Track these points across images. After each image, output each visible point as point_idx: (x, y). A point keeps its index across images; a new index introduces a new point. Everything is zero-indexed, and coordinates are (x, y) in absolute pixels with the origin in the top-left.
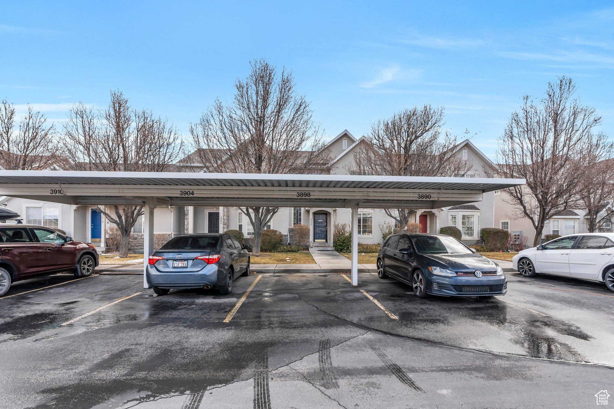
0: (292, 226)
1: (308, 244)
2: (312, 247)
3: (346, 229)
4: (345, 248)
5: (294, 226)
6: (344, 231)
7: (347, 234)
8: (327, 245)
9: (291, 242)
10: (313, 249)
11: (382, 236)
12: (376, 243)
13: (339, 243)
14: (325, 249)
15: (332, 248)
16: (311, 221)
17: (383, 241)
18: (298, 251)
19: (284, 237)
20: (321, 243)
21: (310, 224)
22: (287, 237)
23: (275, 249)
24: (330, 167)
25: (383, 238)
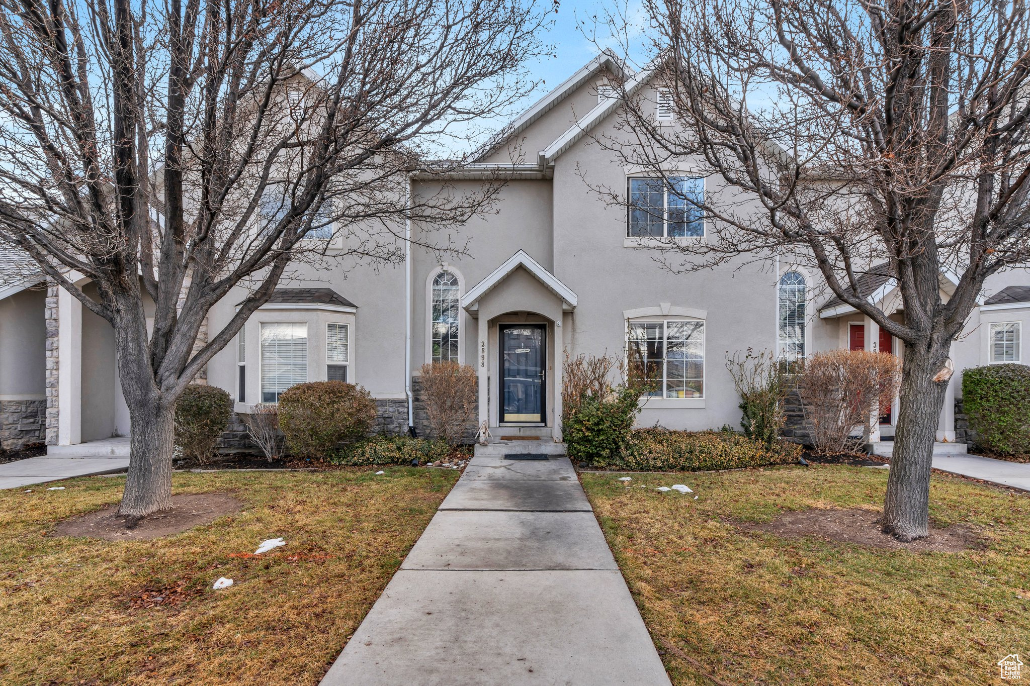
1: (473, 432)
2: (484, 445)
3: (608, 379)
4: (606, 453)
6: (601, 385)
7: (611, 399)
8: (543, 432)
9: (425, 423)
10: (490, 449)
11: (737, 401)
12: (717, 426)
13: (581, 431)
14: (532, 448)
15: (556, 447)
16: (483, 350)
17: (743, 418)
18: (428, 462)
19: (391, 410)
20: (523, 427)
21: (480, 361)
22: (403, 406)
23: (342, 453)
24: (553, 163)
25: (741, 407)
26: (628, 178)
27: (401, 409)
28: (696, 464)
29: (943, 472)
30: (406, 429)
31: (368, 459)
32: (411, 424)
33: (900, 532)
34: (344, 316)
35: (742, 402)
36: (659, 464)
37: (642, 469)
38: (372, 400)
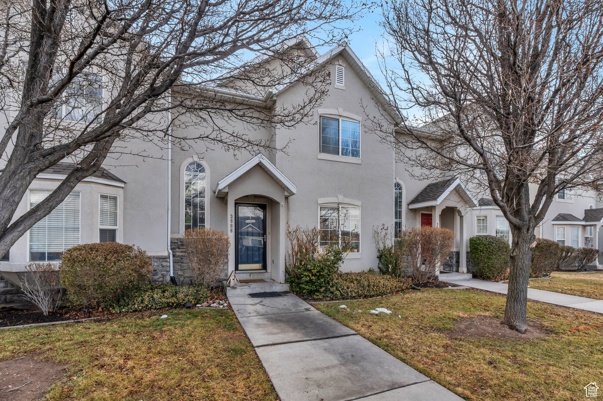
0: (182, 234)
1: (222, 276)
2: (234, 288)
4: (322, 290)
5: (187, 234)
8: (266, 276)
9: (180, 273)
10: (238, 291)
11: (376, 254)
12: (366, 269)
13: (309, 276)
14: (268, 289)
15: (282, 286)
16: (231, 221)
17: (379, 264)
18: (197, 304)
19: (155, 264)
20: (252, 273)
21: (229, 228)
22: (166, 261)
23: (122, 302)
24: (275, 98)
25: (378, 257)
26: (320, 116)
27: (164, 264)
28: (372, 293)
29: (477, 289)
30: (168, 279)
31: (147, 305)
32: (172, 275)
33: (518, 328)
34: (115, 189)
35: (378, 254)
36: (354, 294)
37: (343, 299)
38: (149, 258)
